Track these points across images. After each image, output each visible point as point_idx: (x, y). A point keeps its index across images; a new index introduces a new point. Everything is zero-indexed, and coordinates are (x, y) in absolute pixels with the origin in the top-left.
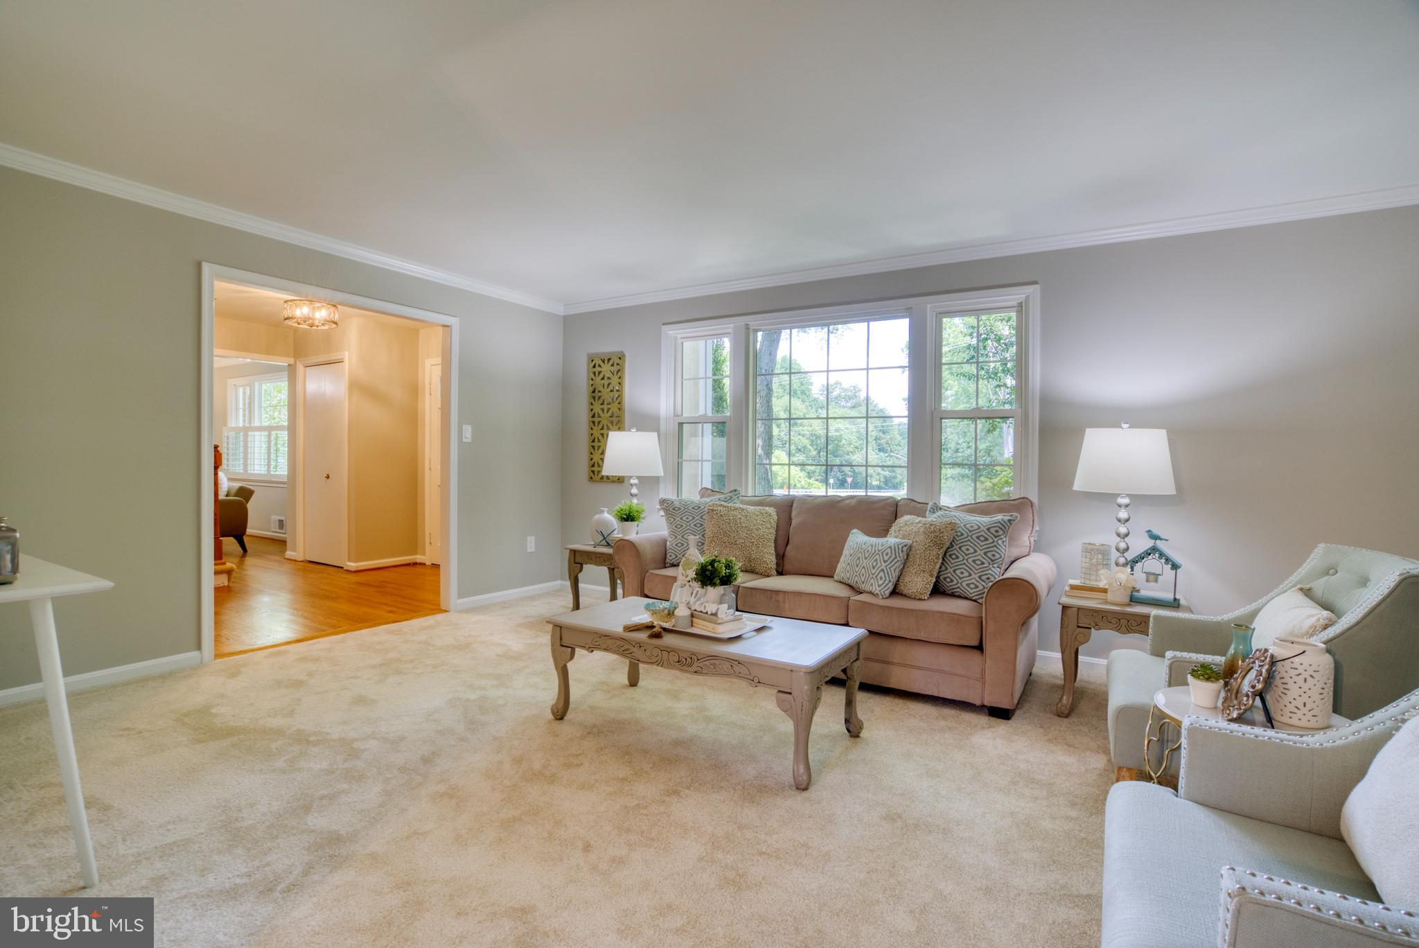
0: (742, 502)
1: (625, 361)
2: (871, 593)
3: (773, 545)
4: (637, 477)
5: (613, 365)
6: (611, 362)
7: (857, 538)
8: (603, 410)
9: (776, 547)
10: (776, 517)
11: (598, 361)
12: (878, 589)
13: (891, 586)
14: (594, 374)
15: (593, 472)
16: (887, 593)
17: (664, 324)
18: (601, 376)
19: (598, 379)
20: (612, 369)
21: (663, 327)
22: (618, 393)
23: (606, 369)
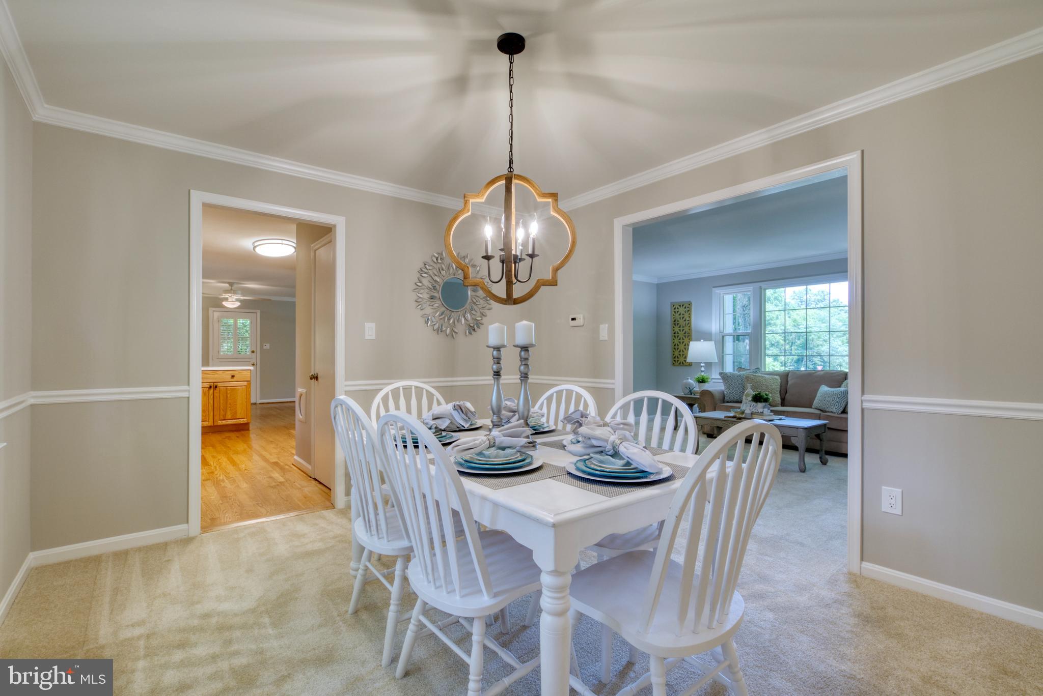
0: (761, 374)
1: (691, 306)
2: (832, 412)
3: (779, 393)
4: (704, 363)
5: (685, 308)
6: (684, 306)
7: (824, 389)
8: (680, 330)
9: (780, 394)
10: (780, 381)
11: (676, 306)
12: (835, 410)
13: (842, 409)
14: (675, 312)
15: (675, 361)
16: (840, 412)
17: (714, 287)
18: (679, 313)
19: (677, 315)
20: (685, 310)
21: (714, 289)
22: (688, 322)
23: (682, 310)
